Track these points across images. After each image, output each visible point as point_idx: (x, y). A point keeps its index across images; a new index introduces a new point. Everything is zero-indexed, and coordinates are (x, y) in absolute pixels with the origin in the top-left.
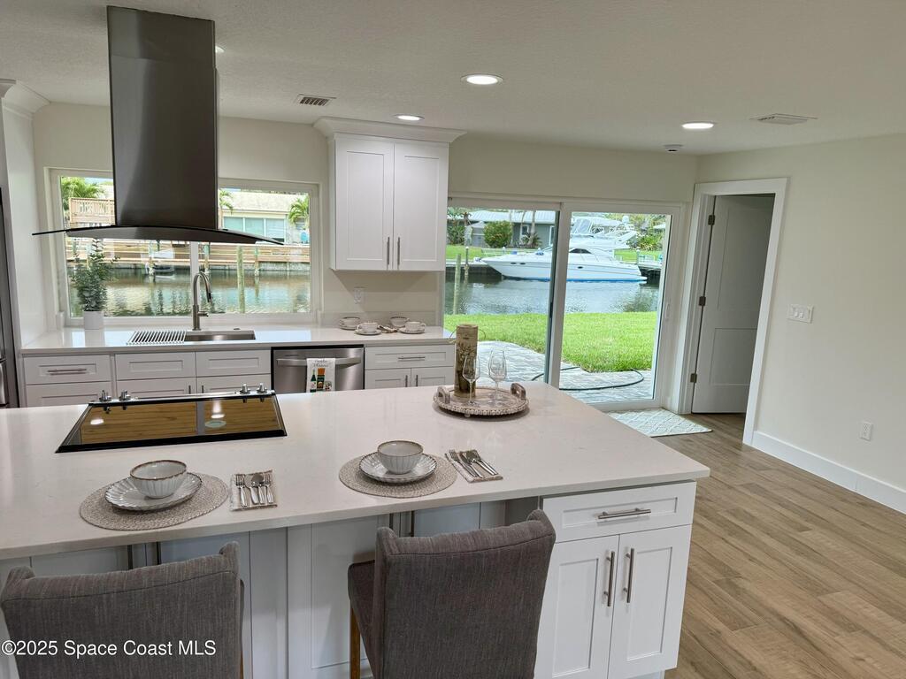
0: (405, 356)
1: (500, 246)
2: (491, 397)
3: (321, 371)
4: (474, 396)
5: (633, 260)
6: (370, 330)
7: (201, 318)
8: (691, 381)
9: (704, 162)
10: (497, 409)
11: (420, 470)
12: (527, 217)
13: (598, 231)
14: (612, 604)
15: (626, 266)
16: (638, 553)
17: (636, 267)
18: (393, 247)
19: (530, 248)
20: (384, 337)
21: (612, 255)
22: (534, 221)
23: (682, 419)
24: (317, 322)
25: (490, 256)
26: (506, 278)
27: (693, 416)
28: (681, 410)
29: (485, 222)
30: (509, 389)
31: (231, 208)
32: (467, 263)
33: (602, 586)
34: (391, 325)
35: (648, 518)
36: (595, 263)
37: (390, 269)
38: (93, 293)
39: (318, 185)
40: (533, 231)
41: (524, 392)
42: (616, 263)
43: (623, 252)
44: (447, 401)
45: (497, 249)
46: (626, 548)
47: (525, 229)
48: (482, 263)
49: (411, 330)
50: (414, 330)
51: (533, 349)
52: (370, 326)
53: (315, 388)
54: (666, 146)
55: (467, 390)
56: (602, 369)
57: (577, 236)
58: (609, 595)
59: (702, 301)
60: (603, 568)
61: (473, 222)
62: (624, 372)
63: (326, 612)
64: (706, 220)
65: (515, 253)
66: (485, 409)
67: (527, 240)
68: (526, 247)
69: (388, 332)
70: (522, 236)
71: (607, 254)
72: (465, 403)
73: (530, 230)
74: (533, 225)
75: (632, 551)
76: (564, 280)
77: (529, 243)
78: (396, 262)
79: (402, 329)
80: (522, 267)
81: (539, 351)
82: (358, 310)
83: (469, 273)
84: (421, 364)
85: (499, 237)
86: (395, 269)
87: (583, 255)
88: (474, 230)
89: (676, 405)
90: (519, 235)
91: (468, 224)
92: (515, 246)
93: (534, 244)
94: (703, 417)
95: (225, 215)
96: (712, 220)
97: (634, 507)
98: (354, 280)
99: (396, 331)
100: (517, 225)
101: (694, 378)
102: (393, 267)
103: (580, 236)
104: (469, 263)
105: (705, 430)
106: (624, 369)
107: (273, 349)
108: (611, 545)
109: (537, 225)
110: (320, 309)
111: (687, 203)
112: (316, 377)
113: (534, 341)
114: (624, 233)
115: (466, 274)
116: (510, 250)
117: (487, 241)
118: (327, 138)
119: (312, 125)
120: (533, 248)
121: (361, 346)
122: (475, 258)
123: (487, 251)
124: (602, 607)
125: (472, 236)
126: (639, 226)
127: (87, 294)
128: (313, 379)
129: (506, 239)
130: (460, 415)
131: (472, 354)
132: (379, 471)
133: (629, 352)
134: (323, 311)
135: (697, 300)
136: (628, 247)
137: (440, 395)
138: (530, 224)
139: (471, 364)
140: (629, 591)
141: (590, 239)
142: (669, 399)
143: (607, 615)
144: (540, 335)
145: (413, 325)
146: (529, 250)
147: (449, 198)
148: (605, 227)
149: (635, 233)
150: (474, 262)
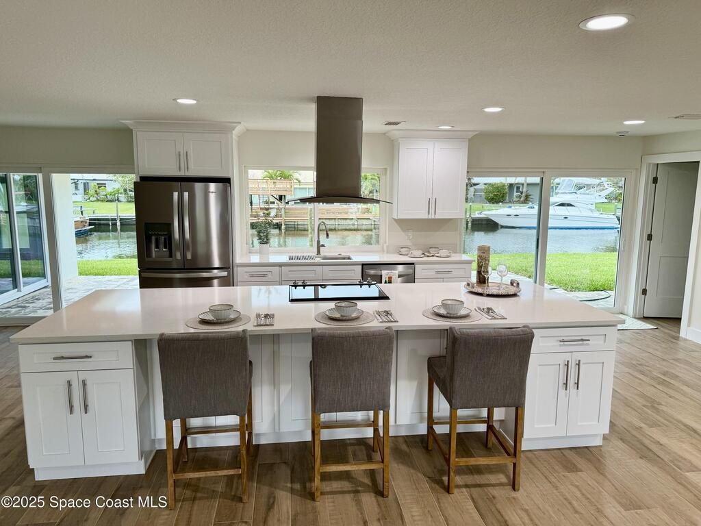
0: (439, 270)
1: (497, 202)
2: (498, 286)
3: (390, 278)
4: (488, 286)
5: (612, 211)
6: (417, 255)
7: (321, 248)
8: (643, 294)
9: (646, 142)
10: (502, 292)
11: (463, 312)
12: (520, 180)
13: (580, 188)
14: (568, 389)
15: (606, 216)
16: (584, 364)
17: (615, 217)
18: (432, 204)
19: (523, 203)
20: (425, 259)
21: (593, 207)
22: (526, 181)
23: (635, 320)
24: (383, 251)
25: (489, 210)
26: (502, 227)
27: (645, 319)
28: (635, 314)
29: (485, 184)
30: (509, 283)
31: (299, 181)
32: (470, 215)
33: (562, 380)
34: (429, 252)
35: (588, 344)
36: (578, 214)
37: (430, 217)
38: (265, 234)
39: (386, 169)
40: (525, 190)
41: (518, 284)
42: (597, 214)
43: (603, 205)
44: (473, 287)
45: (495, 205)
46: (576, 361)
47: (518, 188)
48: (482, 216)
49: (442, 255)
50: (445, 255)
51: (525, 276)
52: (419, 253)
54: (618, 133)
55: (484, 282)
56: (579, 289)
57: (562, 193)
58: (566, 384)
59: (650, 237)
60: (563, 369)
61: (475, 185)
62: (595, 292)
63: (415, 384)
64: (651, 180)
65: (510, 207)
66: (495, 292)
67: (520, 197)
68: (519, 202)
69: (428, 256)
70: (515, 194)
71: (590, 206)
72: (483, 289)
73: (522, 189)
74: (525, 185)
75: (579, 361)
76: (547, 228)
77: (522, 199)
78: (433, 213)
79: (437, 255)
80: (516, 218)
81: (530, 277)
82: (409, 243)
83: (472, 224)
84: (450, 275)
85: (497, 196)
86: (433, 217)
87: (568, 208)
88: (476, 191)
89: (631, 312)
90: (513, 193)
91: (471, 186)
92: (510, 202)
93: (527, 200)
94: (652, 320)
95: (295, 186)
96: (655, 180)
97: (581, 338)
98: (406, 224)
99: (433, 256)
100: (511, 185)
101: (644, 292)
102: (431, 216)
103: (565, 193)
104: (472, 216)
105: (652, 327)
106: (596, 290)
107: (363, 265)
108: (567, 357)
109: (528, 184)
110: (386, 243)
111: (637, 169)
112: (387, 282)
113: (526, 270)
114: (603, 190)
115: (470, 225)
116: (506, 205)
117: (487, 199)
118: (393, 140)
119: (384, 134)
120: (525, 203)
121: (413, 264)
122: (477, 212)
123: (487, 206)
124: (562, 391)
125: (474, 195)
126: (617, 183)
127: (262, 235)
128: (385, 282)
129: (503, 196)
130: (481, 294)
131: (487, 262)
132: (442, 311)
133: (600, 279)
134: (387, 244)
135: (645, 237)
136: (606, 201)
137: (468, 284)
138: (523, 184)
139: (486, 267)
140: (578, 384)
141: (574, 195)
142: (626, 307)
143: (566, 396)
144: (531, 268)
145: (443, 252)
146: (522, 205)
147: (468, 172)
148: (587, 185)
149: (612, 189)
150: (476, 215)
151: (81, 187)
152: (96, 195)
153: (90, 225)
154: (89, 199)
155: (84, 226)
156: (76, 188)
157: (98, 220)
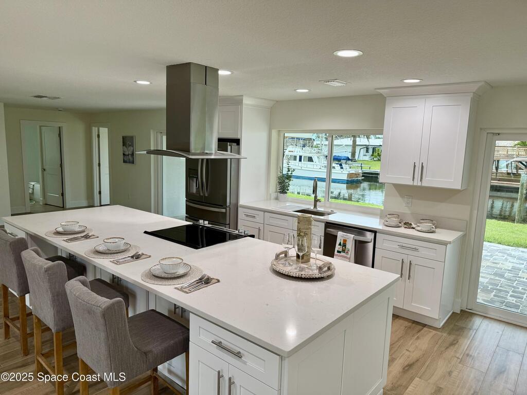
0: (404, 245)
3: (345, 241)
6: (393, 224)
18: (418, 169)
49: (423, 229)
50: (425, 229)
52: (393, 221)
53: (341, 250)
69: (407, 228)
78: (419, 180)
79: (417, 228)
82: (406, 211)
84: (415, 253)
86: (419, 184)
99: (413, 228)
102: (417, 183)
107: (327, 223)
112: (342, 244)
121: (376, 232)
128: (340, 244)
145: (424, 227)
151: (371, 151)
152: (378, 157)
153: (363, 176)
154: (373, 159)
155: (357, 177)
156: (367, 151)
157: (372, 174)
